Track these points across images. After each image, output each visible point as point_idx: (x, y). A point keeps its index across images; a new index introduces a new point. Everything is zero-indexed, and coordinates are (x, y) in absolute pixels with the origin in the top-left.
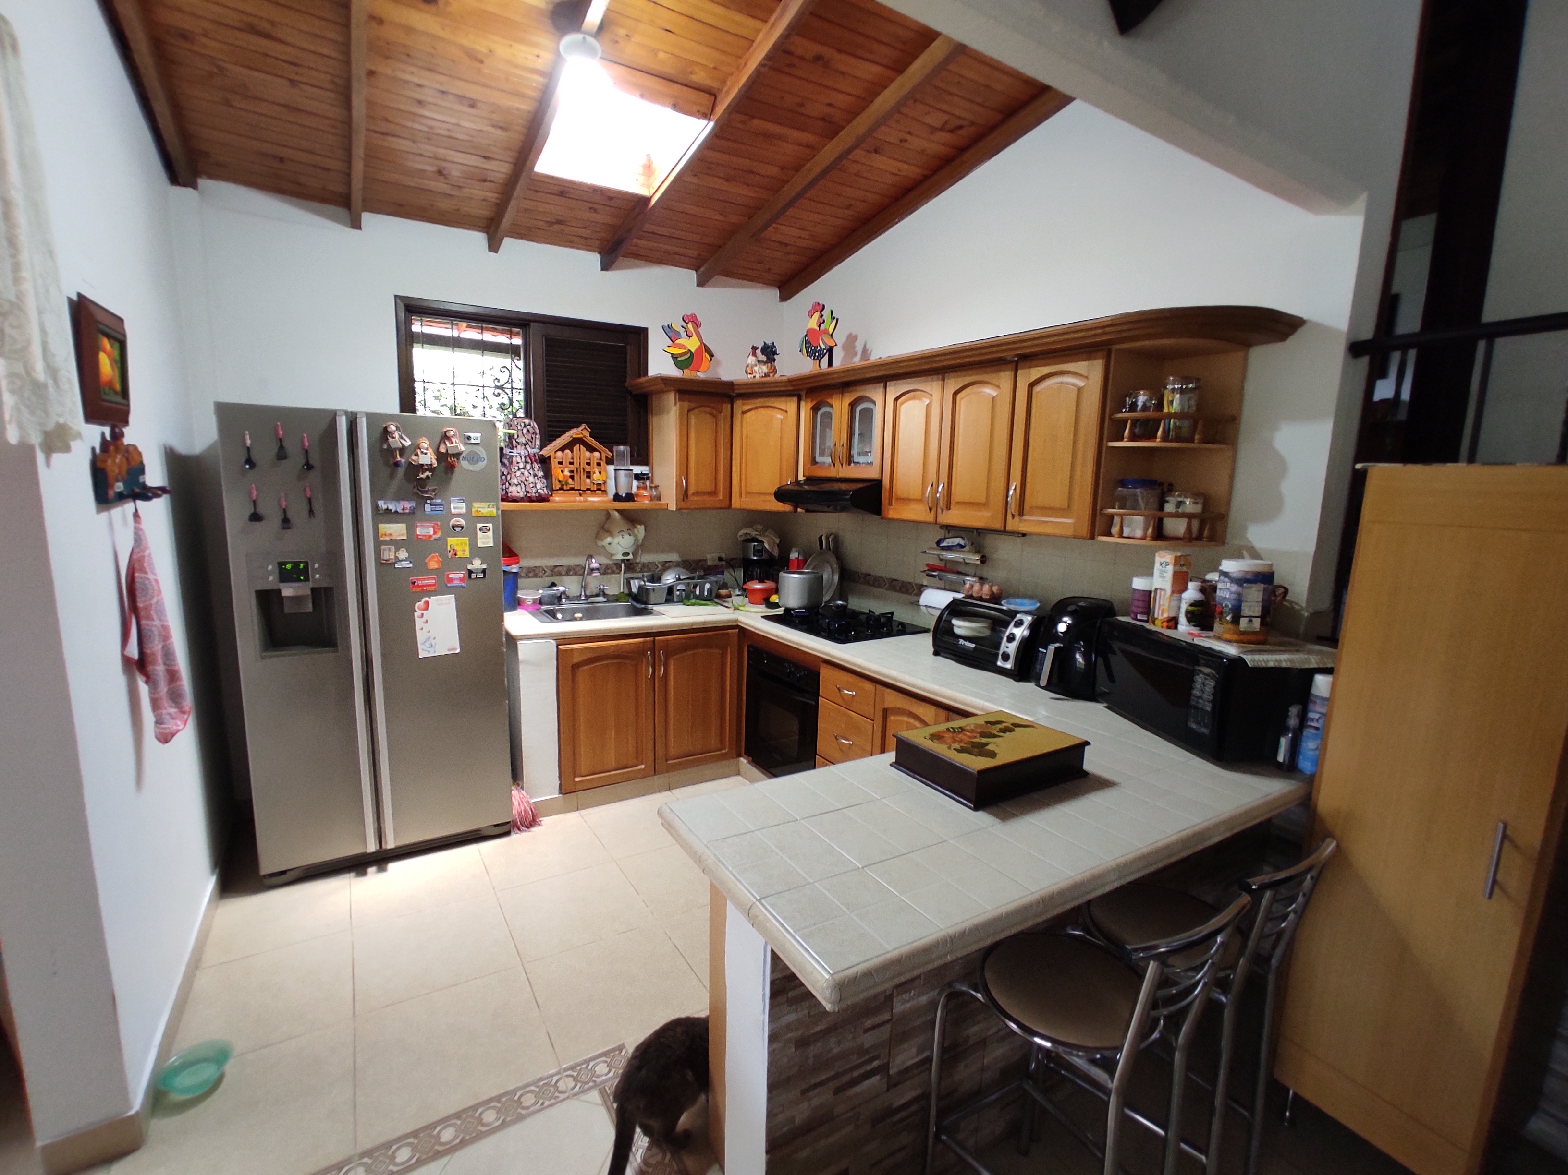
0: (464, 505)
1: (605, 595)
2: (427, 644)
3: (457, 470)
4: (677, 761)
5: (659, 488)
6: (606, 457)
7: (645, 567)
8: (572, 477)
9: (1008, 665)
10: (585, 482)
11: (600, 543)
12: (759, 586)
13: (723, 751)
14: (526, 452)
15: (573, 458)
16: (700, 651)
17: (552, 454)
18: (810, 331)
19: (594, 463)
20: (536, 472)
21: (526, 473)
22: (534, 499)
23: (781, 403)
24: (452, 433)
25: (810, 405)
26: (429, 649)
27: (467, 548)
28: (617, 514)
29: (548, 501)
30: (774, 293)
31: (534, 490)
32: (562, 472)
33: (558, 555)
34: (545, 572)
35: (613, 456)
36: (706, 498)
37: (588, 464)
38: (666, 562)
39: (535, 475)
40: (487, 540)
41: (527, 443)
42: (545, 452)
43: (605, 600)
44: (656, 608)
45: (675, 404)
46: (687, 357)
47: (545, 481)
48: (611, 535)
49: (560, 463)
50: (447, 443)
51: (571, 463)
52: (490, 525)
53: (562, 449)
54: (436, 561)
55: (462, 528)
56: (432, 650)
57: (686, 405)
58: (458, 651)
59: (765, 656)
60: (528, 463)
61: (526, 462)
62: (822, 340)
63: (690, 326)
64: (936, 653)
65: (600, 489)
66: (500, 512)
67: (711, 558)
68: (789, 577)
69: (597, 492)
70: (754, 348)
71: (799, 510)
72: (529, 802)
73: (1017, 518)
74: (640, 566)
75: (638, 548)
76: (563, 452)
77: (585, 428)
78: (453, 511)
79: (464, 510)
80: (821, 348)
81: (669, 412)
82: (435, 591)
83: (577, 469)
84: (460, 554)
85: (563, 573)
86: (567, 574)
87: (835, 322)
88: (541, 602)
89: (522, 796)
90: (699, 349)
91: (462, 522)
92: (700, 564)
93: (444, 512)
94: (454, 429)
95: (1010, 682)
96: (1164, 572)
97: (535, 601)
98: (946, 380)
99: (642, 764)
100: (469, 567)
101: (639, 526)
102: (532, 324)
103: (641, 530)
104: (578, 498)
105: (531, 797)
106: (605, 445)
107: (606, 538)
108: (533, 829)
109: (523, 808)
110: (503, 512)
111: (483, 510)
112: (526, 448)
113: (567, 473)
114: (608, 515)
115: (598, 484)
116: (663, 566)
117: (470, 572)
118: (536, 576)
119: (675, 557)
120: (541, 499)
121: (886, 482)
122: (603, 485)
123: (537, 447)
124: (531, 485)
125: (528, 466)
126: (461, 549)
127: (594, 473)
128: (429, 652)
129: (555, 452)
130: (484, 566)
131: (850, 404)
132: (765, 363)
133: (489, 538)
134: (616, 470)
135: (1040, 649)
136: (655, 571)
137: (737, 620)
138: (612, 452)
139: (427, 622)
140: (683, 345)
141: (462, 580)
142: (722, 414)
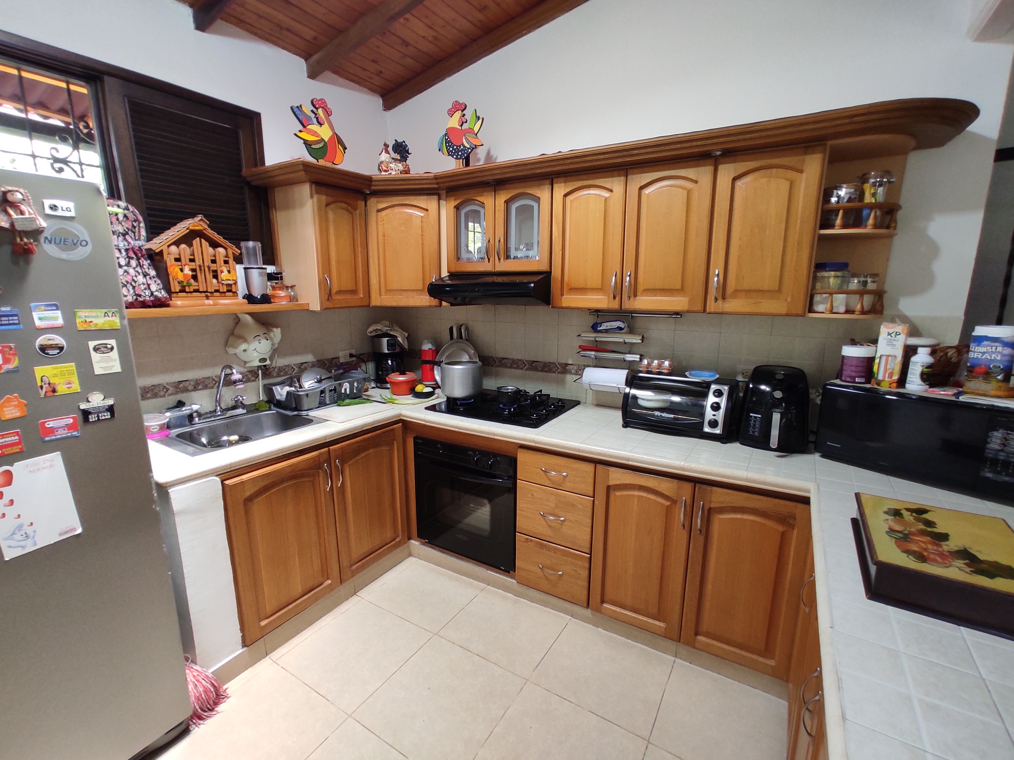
0: (59, 313)
1: (244, 406)
2: (18, 537)
3: (37, 260)
4: (360, 563)
5: (296, 288)
6: (233, 253)
7: (282, 370)
8: (195, 277)
9: (718, 431)
10: (211, 282)
11: (231, 351)
12: (402, 378)
13: (398, 540)
14: (126, 243)
15: (193, 254)
16: (371, 451)
17: (164, 248)
18: (449, 132)
19: (220, 260)
20: (147, 270)
21: (132, 271)
22: (151, 304)
23: (421, 201)
24: (19, 196)
25: (453, 203)
26: (23, 543)
27: (75, 379)
28: (248, 318)
29: (168, 306)
30: (379, 101)
31: (148, 293)
32: (182, 270)
33: (183, 367)
34: (168, 390)
35: (241, 254)
36: (348, 296)
37: (214, 261)
38: (302, 363)
39: (145, 275)
40: (110, 364)
41: (127, 234)
42: (156, 244)
43: (245, 411)
44: (312, 414)
45: (312, 197)
46: (321, 145)
47: (159, 281)
48: (245, 340)
49: (178, 260)
50: (11, 212)
51: (192, 260)
52: (113, 342)
53: (177, 243)
54: (15, 406)
55: (61, 349)
56: (29, 542)
57: (324, 197)
58: (79, 531)
59: (439, 446)
60: (132, 258)
61: (130, 258)
62: (466, 139)
63: (320, 111)
64: (626, 425)
65: (231, 290)
66: (126, 322)
67: (343, 356)
68: (453, 369)
69: (228, 294)
70: (386, 146)
71: (444, 303)
72: (207, 676)
73: (720, 301)
74: (276, 370)
75: (275, 352)
76: (178, 247)
77: (201, 220)
78: (38, 323)
79: (60, 322)
80: (464, 147)
81: (302, 205)
82: (21, 451)
83: (200, 267)
84: (62, 389)
85: (190, 388)
86: (195, 389)
87: (480, 121)
88: (168, 426)
89: (195, 674)
90: (331, 138)
91: (59, 340)
92: (333, 362)
93: (21, 326)
94: (22, 190)
95: (717, 445)
96: (894, 340)
97: (162, 427)
98: (629, 177)
99: (328, 579)
100: (83, 406)
101: (275, 329)
102: (106, 78)
103: (277, 333)
104: (207, 302)
105: (208, 668)
106: (230, 241)
107: (239, 345)
108: (220, 708)
109: (201, 689)
110: (131, 321)
111: (95, 321)
112: (125, 239)
113: (187, 271)
114: (237, 320)
115: (228, 285)
116: (300, 367)
117: (86, 414)
118: (155, 396)
119: (309, 358)
120: (159, 303)
121: (556, 273)
122: (233, 286)
123: (142, 238)
124: (143, 287)
125: (134, 263)
126: (62, 381)
127: (222, 272)
128: (23, 547)
129: (169, 246)
130: (110, 402)
131: (505, 202)
132: (400, 161)
133: (112, 360)
134: (245, 269)
135: (751, 414)
136: (291, 374)
137: (400, 415)
138: (240, 248)
139: (12, 502)
140: (316, 132)
141: (70, 427)
142: (358, 212)
